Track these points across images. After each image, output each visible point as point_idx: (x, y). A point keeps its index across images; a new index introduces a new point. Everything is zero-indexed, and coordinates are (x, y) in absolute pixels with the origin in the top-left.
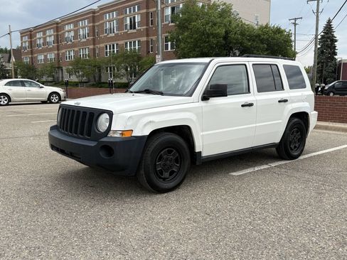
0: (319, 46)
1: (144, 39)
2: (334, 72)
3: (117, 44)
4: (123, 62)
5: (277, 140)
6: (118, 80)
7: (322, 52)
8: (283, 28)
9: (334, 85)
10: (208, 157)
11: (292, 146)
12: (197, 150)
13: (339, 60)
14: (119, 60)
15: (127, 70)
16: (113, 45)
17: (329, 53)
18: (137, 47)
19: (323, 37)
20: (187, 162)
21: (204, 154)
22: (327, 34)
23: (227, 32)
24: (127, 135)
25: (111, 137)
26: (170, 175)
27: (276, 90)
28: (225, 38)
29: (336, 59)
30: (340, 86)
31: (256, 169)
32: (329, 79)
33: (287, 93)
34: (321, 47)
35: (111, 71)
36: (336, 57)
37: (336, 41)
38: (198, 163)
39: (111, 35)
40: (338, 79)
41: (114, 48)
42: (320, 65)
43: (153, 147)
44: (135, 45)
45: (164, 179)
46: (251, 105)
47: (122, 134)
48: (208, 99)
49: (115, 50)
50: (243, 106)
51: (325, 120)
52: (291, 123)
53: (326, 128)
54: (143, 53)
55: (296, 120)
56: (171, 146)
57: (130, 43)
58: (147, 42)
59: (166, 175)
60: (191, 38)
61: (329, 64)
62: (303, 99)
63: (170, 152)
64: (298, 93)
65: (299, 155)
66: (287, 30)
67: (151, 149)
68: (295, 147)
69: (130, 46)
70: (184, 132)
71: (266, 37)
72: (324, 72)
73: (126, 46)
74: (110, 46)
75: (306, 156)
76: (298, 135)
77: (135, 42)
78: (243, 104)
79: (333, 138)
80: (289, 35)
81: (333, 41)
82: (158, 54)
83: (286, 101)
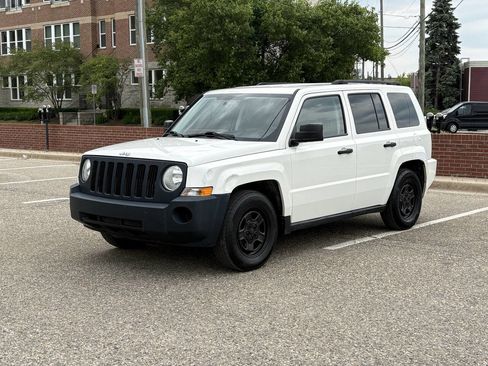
0: (427, 36)
1: (88, 20)
2: (456, 85)
3: (28, 30)
4: (42, 67)
5: (383, 201)
6: (31, 104)
7: (433, 47)
8: (362, 5)
9: (456, 111)
10: (299, 225)
11: (404, 210)
12: (286, 215)
13: (464, 61)
14: (35, 63)
15: (50, 83)
16: (20, 32)
17: (446, 50)
18: (71, 36)
19: (433, 18)
20: (275, 231)
21: (294, 220)
22: (441, 12)
23: (257, 13)
24: (206, 194)
25: (186, 197)
26: (255, 247)
27: (379, 129)
28: (255, 23)
29: (458, 61)
30: (469, 112)
31: (358, 242)
32: (447, 99)
33: (395, 134)
34: (431, 38)
35: (14, 84)
36: (458, 56)
37: (457, 26)
38: (286, 233)
39: (13, 11)
40: (464, 98)
41: (20, 38)
42: (430, 71)
43: (236, 209)
44: (66, 32)
45: (248, 252)
46: (349, 151)
47: (200, 192)
48: (297, 145)
49: (24, 41)
50: (340, 153)
51: (446, 174)
52: (401, 177)
53: (448, 186)
54: (86, 49)
55: (406, 172)
56: (255, 208)
57: (57, 27)
58: (94, 26)
59: (250, 246)
60: (190, 23)
61: (448, 70)
62: (415, 141)
63: (254, 216)
64: (408, 133)
65: (413, 223)
66: (369, 9)
67: (234, 212)
68: (407, 211)
69: (57, 33)
70: (269, 190)
71: (331, 22)
72: (438, 85)
73: (48, 34)
74: (12, 33)
75: (423, 225)
76: (411, 195)
77: (66, 26)
78: (340, 150)
79: (459, 202)
80: (373, 18)
81: (453, 25)
82: (139, 57)
83: (393, 145)
